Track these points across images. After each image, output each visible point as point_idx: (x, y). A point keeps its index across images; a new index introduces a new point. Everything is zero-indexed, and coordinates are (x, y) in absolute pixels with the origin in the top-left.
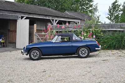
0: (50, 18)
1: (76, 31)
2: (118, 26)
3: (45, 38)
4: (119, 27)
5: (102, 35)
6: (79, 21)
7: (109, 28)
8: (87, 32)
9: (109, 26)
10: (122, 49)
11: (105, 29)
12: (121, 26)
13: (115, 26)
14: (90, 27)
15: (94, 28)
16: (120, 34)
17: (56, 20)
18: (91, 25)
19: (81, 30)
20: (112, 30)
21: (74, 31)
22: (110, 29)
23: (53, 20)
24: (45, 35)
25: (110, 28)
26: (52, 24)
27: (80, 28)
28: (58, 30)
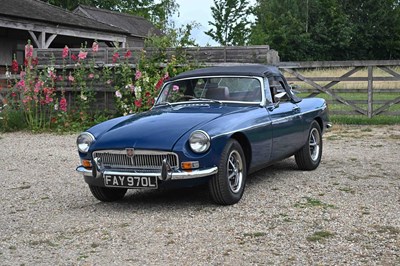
0: (30, 28)
1: (117, 68)
2: (247, 53)
3: (14, 89)
4: (248, 56)
6: (123, 40)
7: (218, 62)
8: (151, 74)
13: (237, 54)
14: (161, 57)
15: (174, 61)
17: (48, 36)
18: (164, 51)
19: (133, 66)
21: (113, 69)
22: (221, 65)
23: (38, 34)
24: (13, 82)
25: (222, 62)
26: (35, 46)
28: (61, 67)
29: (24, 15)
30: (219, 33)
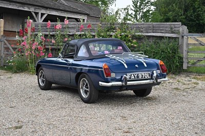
0: (32, 10)
1: (83, 35)
2: (166, 27)
3: (20, 47)
4: (167, 29)
5: (135, 45)
6: (85, 18)
7: (148, 32)
9: (150, 27)
10: (174, 73)
11: (140, 34)
12: (172, 28)
13: (160, 27)
14: (112, 29)
15: (119, 31)
16: (171, 44)
17: (42, 15)
18: (114, 24)
19: (94, 34)
20: (153, 36)
21: (80, 35)
22: (149, 34)
23: (37, 14)
24: (20, 42)
25: (150, 32)
26: (35, 21)
27: (92, 30)
28: (47, 33)
29: (28, 2)
30: (136, 15)
